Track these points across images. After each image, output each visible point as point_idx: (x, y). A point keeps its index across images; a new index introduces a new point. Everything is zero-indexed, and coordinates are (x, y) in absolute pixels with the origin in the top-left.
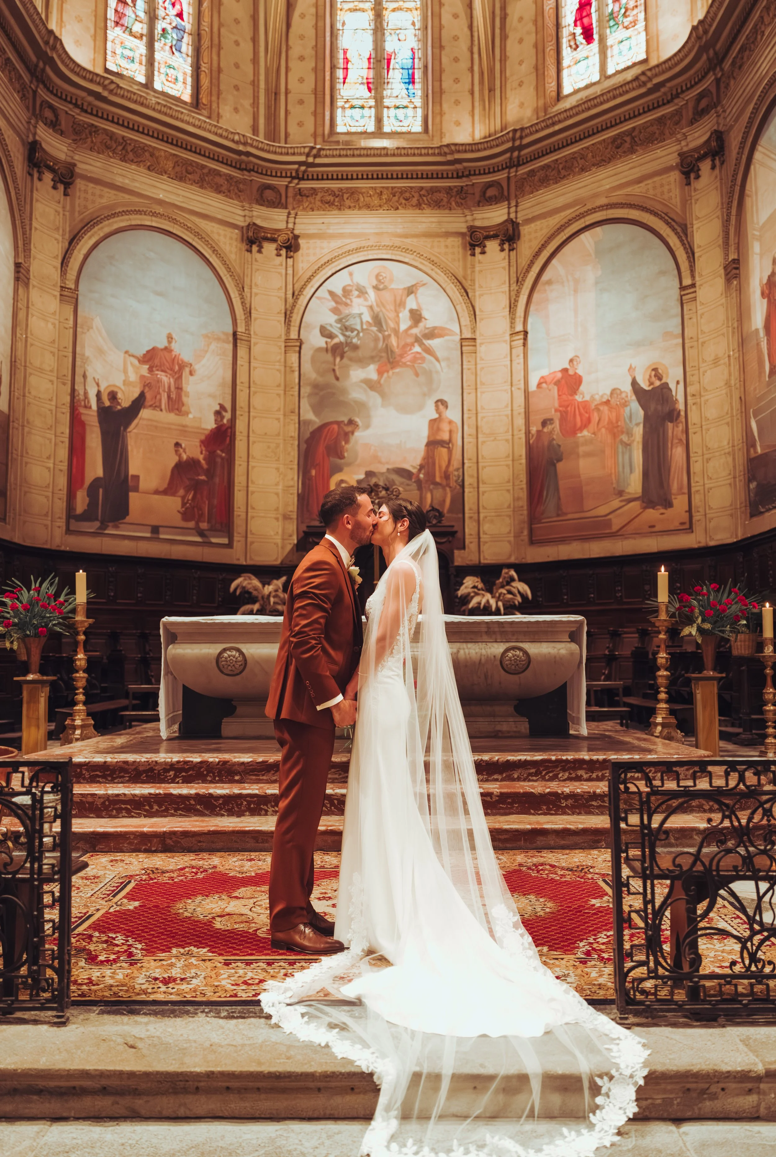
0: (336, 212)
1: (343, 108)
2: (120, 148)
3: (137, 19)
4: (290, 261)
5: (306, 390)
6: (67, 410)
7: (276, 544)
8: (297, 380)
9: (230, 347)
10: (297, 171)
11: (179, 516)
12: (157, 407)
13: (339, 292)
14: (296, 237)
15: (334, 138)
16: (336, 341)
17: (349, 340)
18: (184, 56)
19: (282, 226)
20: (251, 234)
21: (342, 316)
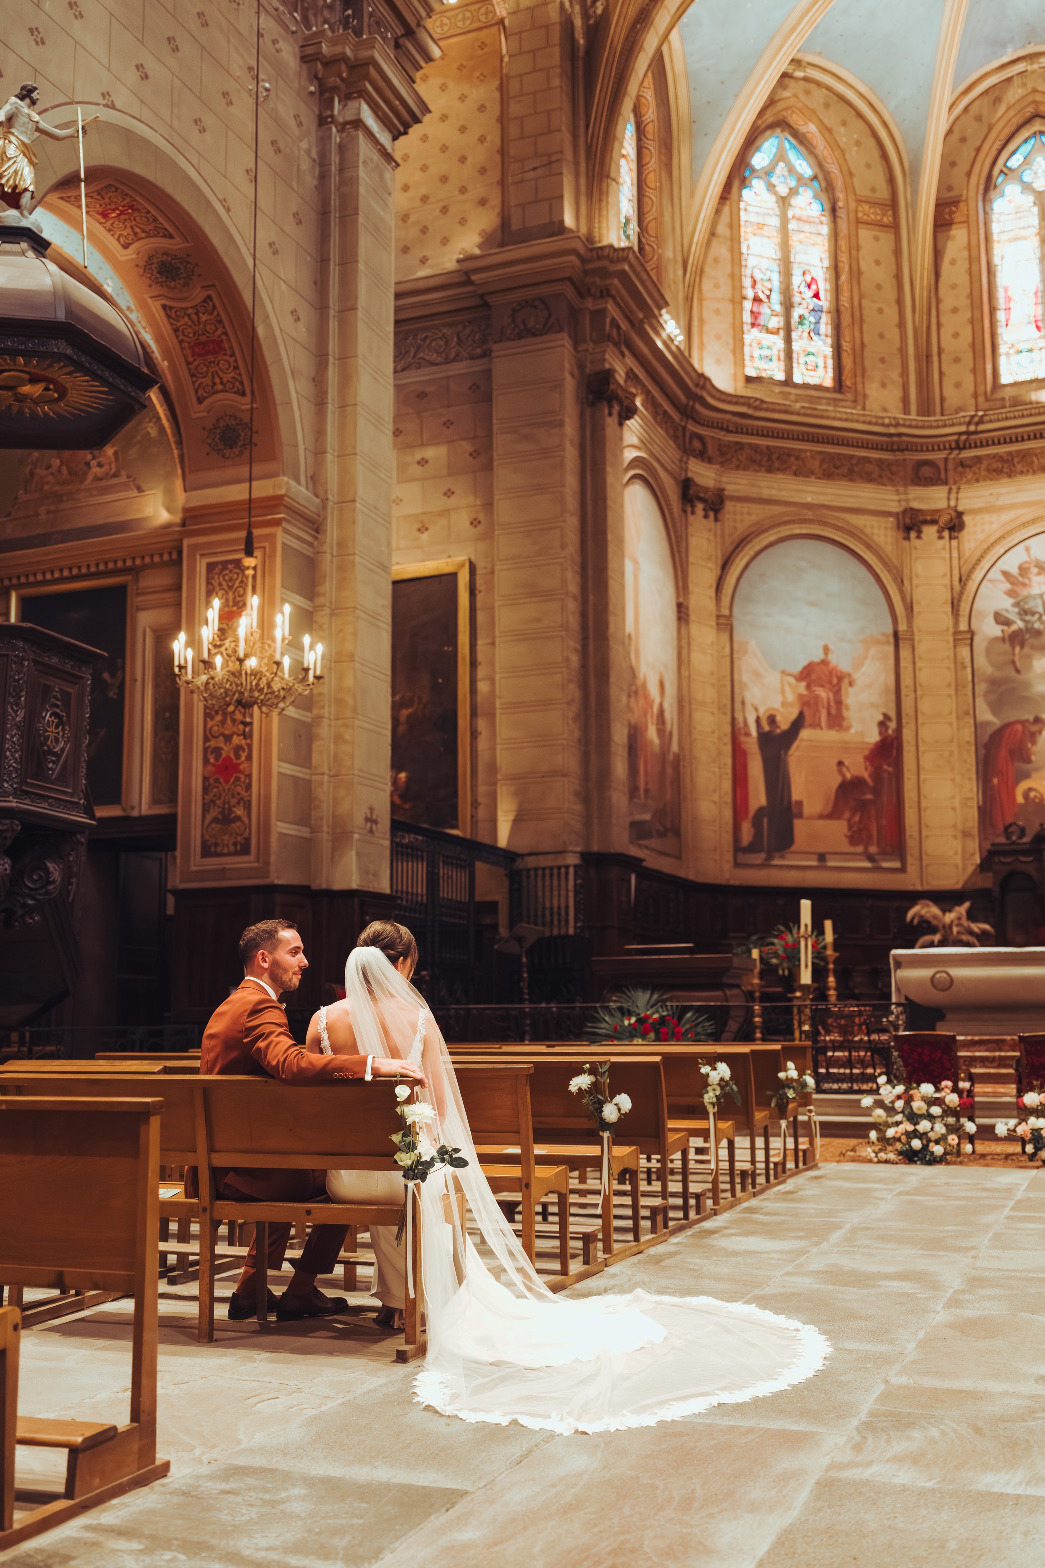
0: (1006, 480)
1: (1008, 354)
2: (765, 459)
3: (774, 314)
4: (954, 543)
5: (981, 688)
6: (728, 740)
7: (956, 866)
8: (970, 677)
9: (891, 649)
10: (957, 442)
11: (846, 841)
12: (817, 725)
13: (1014, 571)
14: (960, 515)
15: (998, 395)
16: (1014, 627)
17: (1029, 626)
18: (823, 337)
19: (942, 505)
20: (908, 521)
21: (1019, 599)
